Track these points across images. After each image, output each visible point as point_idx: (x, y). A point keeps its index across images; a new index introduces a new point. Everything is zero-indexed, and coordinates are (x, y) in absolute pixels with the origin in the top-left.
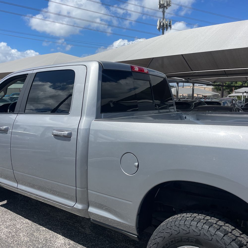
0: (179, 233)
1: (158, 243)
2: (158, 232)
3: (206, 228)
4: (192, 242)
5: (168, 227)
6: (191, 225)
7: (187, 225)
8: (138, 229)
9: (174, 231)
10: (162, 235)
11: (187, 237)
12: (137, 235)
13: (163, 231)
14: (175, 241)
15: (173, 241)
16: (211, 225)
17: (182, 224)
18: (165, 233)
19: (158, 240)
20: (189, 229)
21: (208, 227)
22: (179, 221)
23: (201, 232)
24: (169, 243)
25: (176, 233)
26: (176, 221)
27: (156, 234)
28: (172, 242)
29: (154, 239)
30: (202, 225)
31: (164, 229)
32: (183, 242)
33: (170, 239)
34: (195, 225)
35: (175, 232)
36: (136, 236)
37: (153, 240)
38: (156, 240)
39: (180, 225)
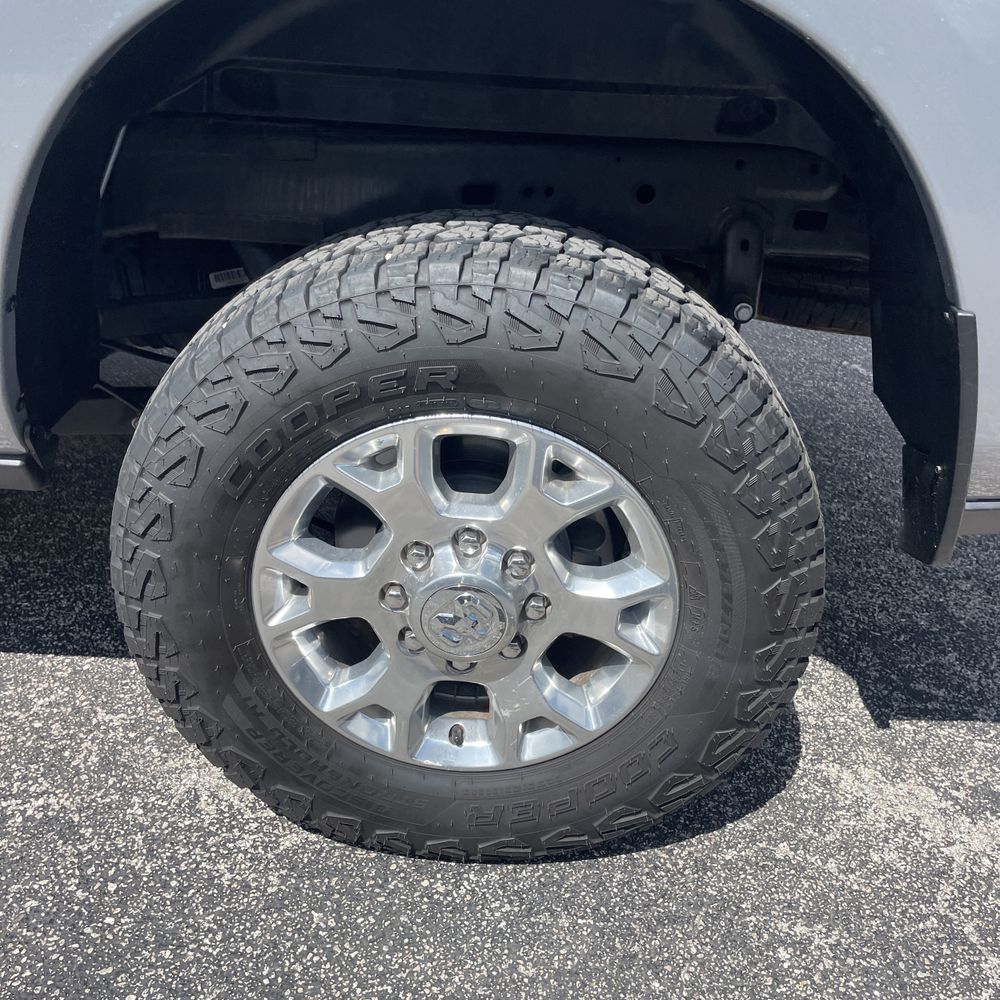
0: (347, 351)
1: (202, 449)
2: (192, 385)
3: (520, 285)
4: (432, 387)
5: (260, 338)
6: (419, 284)
7: (393, 293)
8: (24, 411)
9: (306, 349)
10: (225, 395)
11: (401, 365)
12: (24, 451)
13: (228, 370)
14: (320, 410)
15: (303, 413)
16: (544, 262)
17: (361, 290)
18: (244, 376)
19: (198, 434)
20: (409, 311)
21: (535, 275)
22: (336, 276)
23: (494, 311)
24: (280, 434)
25: (324, 357)
26: (309, 285)
27: (174, 405)
28: (298, 419)
29: (168, 440)
30: (492, 272)
31: (231, 358)
32: (378, 401)
33: (286, 407)
34: (450, 281)
35: (320, 352)
36: (17, 463)
37: (154, 445)
38: (177, 439)
39: (348, 300)
